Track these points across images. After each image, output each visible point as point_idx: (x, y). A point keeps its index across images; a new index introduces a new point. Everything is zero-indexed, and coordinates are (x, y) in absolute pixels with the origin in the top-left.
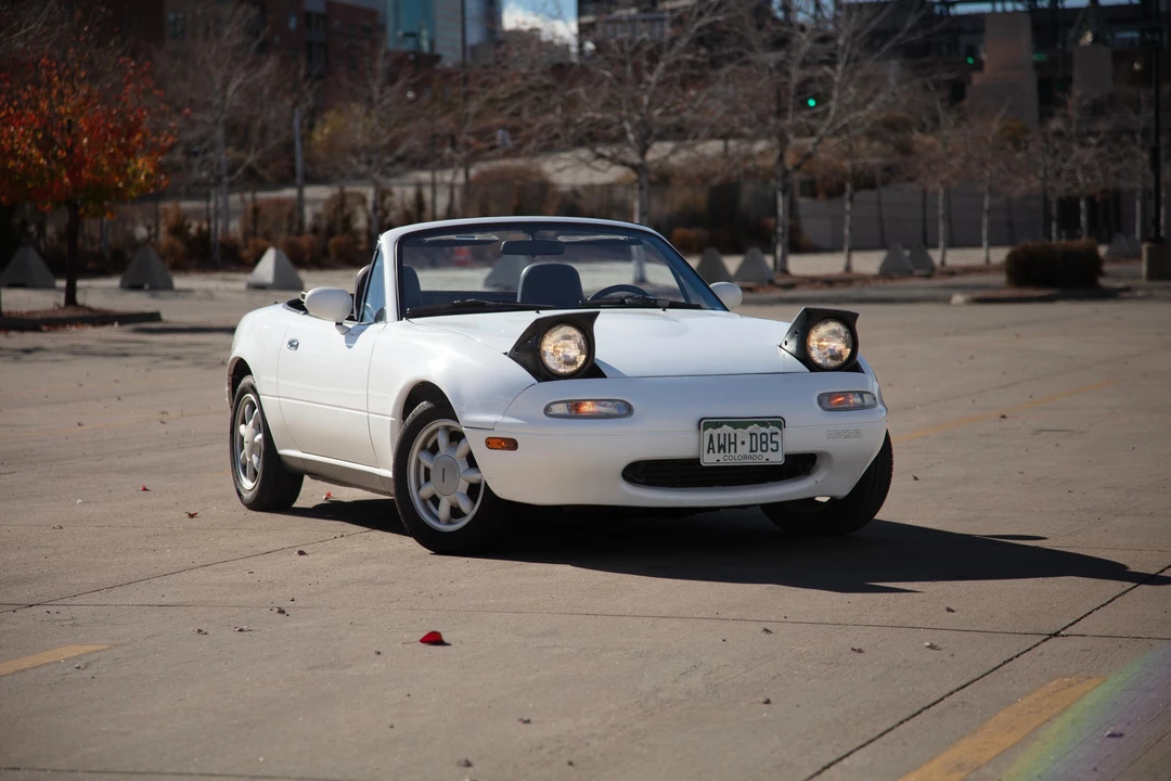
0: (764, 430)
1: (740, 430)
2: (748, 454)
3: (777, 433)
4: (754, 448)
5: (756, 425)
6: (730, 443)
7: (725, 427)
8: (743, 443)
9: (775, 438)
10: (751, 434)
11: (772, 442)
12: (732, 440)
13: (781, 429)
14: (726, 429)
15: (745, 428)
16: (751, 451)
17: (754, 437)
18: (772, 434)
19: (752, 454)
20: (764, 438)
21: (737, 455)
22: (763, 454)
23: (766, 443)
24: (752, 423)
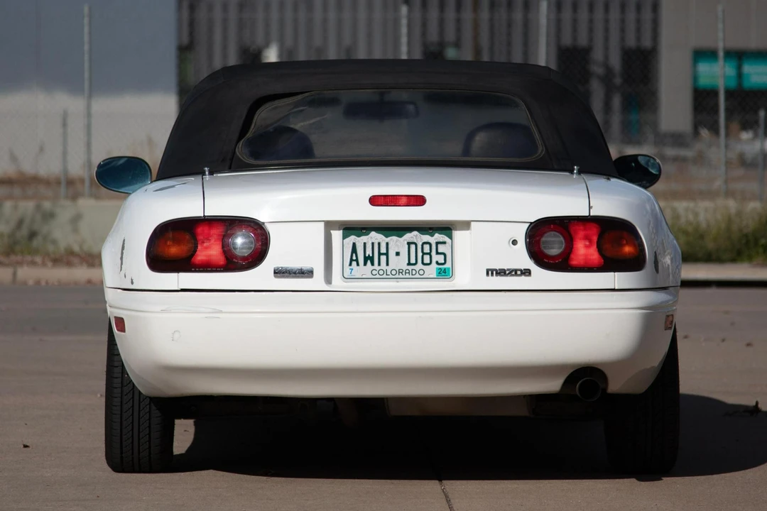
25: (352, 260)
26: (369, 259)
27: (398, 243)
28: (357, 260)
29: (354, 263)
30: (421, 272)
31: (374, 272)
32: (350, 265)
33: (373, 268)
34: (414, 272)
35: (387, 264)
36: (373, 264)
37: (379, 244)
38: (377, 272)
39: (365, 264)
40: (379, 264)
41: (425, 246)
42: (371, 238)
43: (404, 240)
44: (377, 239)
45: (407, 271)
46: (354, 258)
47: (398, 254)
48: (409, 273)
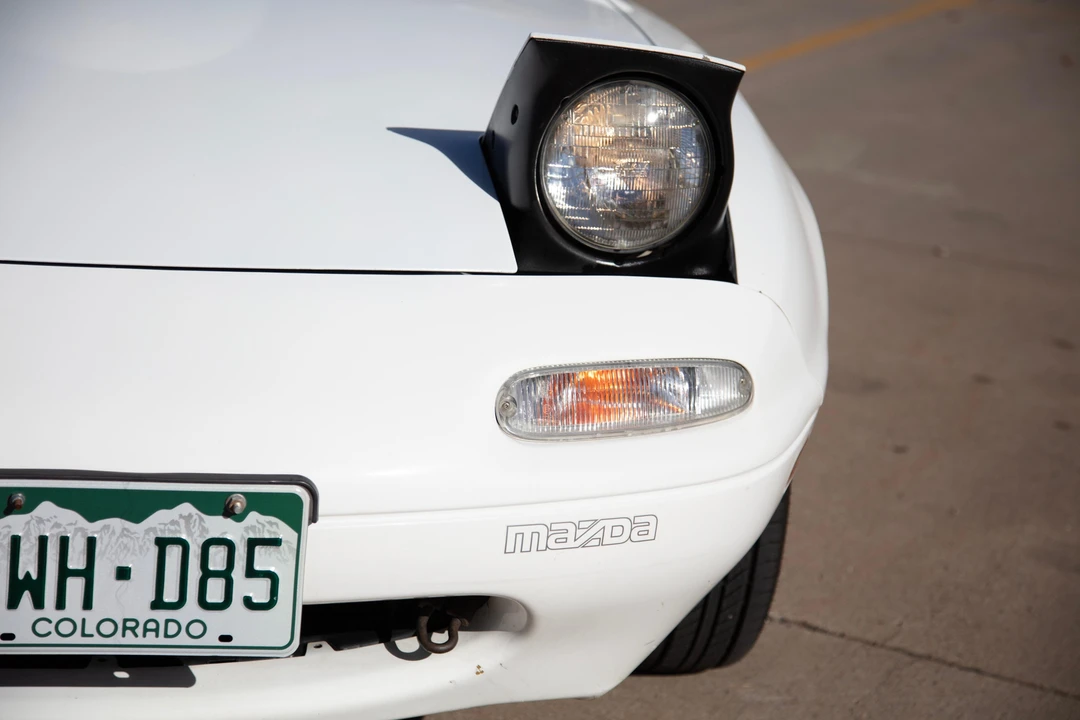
0: (219, 526)
1: (116, 523)
2: (143, 613)
3: (275, 542)
4: (171, 595)
5: (186, 508)
6: (64, 573)
7: (46, 508)
8: (123, 574)
9: (264, 559)
10: (162, 543)
11: (251, 572)
12: (76, 561)
13: (297, 526)
14: (51, 518)
15: (137, 518)
16: (158, 604)
17: (173, 554)
18: (252, 543)
19: (162, 615)
20: (217, 559)
21: (92, 618)
22: (208, 616)
23: (226, 575)
24: (170, 500)
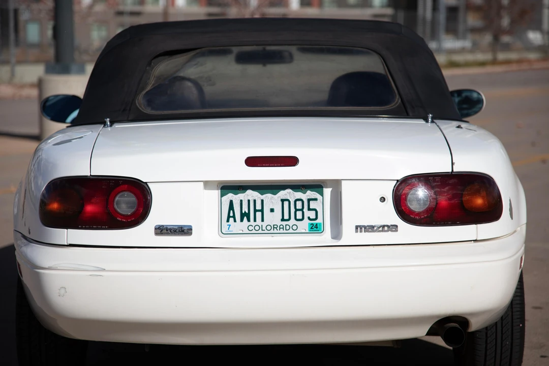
25: (229, 217)
26: (245, 216)
27: (272, 200)
28: (234, 217)
29: (231, 220)
30: (295, 227)
31: (250, 228)
32: (228, 221)
33: (249, 224)
34: (288, 228)
35: (263, 220)
36: (249, 220)
37: (255, 201)
38: (253, 228)
39: (242, 220)
40: (255, 220)
41: (297, 202)
42: (248, 195)
43: (278, 197)
44: (253, 196)
45: (281, 227)
46: (231, 214)
47: (272, 210)
48: (283, 228)
